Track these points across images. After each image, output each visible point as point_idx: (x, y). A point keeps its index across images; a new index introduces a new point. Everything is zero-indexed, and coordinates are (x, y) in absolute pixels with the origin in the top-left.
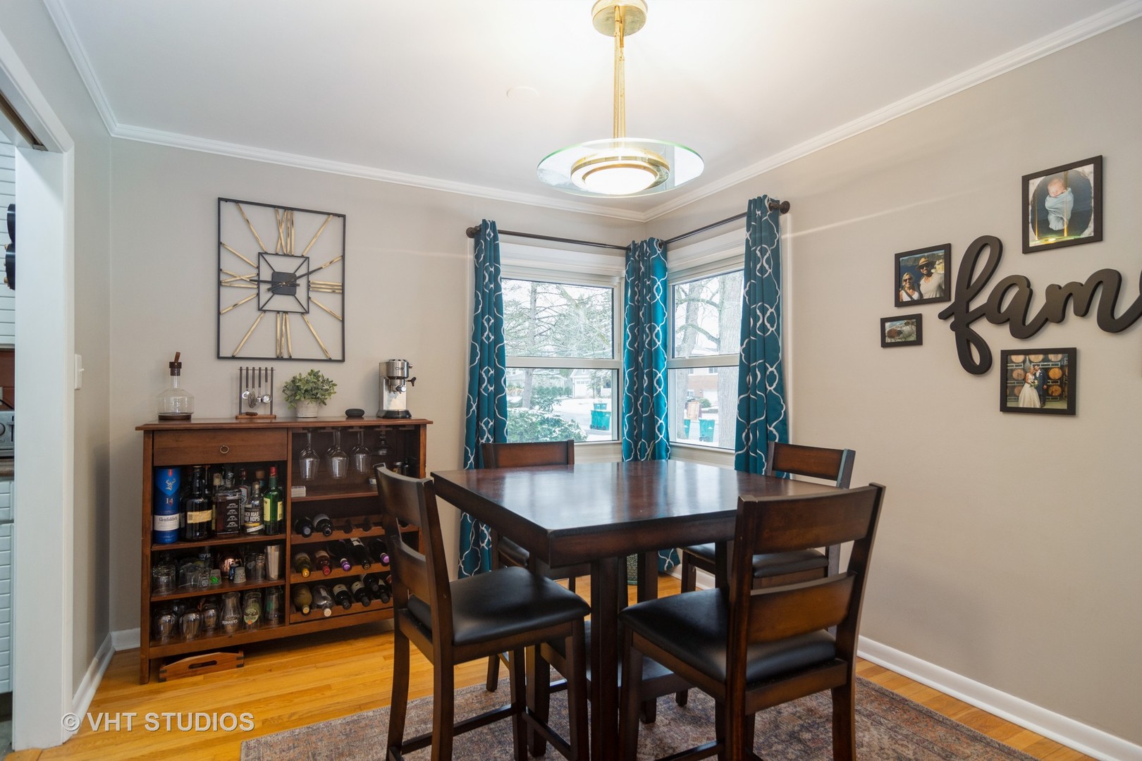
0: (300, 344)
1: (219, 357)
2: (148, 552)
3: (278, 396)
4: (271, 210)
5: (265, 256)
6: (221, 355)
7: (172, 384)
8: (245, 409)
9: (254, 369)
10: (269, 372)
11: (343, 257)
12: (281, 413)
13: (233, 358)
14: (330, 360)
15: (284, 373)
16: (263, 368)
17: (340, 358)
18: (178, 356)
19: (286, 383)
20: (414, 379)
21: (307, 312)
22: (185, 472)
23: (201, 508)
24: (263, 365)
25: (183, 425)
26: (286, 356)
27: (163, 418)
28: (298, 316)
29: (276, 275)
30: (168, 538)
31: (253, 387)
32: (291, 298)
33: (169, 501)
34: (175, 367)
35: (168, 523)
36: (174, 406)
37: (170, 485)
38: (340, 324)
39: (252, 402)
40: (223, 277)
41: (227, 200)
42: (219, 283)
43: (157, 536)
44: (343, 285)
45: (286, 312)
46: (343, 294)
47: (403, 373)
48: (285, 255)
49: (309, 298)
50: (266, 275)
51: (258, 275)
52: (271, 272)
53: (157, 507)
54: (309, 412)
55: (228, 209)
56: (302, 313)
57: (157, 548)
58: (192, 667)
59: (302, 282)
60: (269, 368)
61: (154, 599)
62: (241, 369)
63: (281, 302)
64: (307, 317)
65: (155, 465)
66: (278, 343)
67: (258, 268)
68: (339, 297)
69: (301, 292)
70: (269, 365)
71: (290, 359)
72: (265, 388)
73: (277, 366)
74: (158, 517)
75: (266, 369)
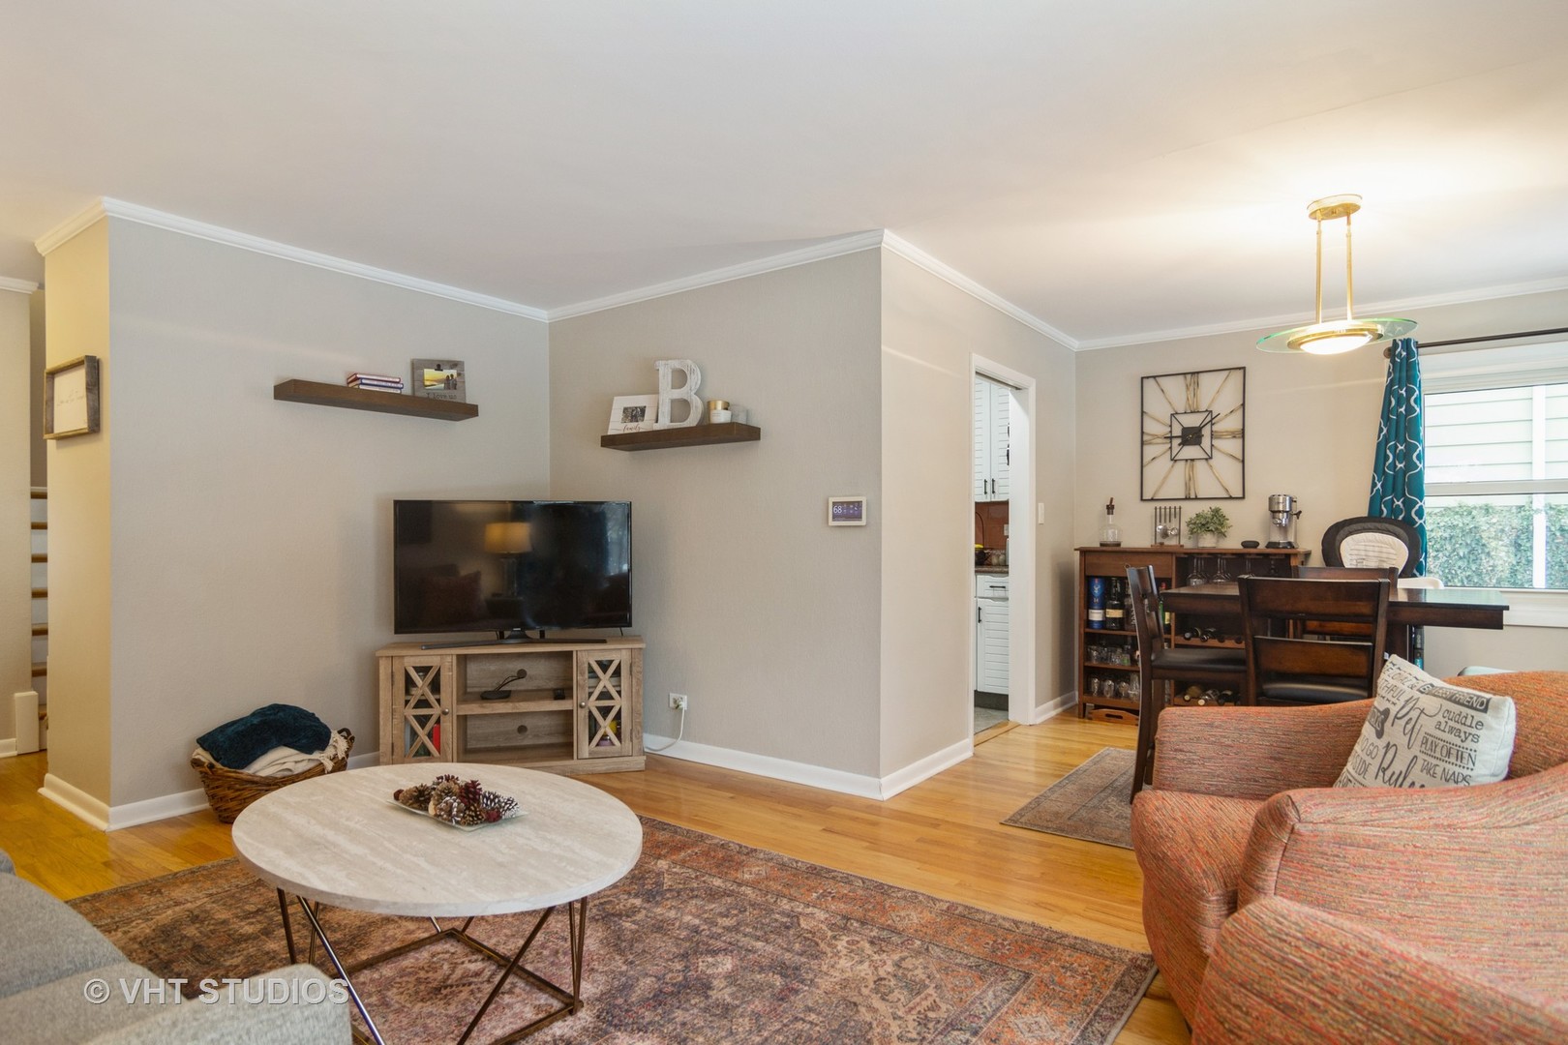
0: (1206, 485)
1: (1142, 500)
2: (1082, 632)
3: (1184, 529)
4: (1181, 377)
5: (1176, 416)
6: (1144, 498)
7: (1108, 520)
8: (1159, 540)
9: (1165, 508)
10: (1178, 510)
11: (1243, 405)
12: (1187, 543)
13: (1152, 500)
14: (1231, 498)
15: (1190, 510)
16: (1173, 507)
17: (1241, 496)
18: (1112, 500)
19: (1191, 518)
20: (1300, 512)
21: (1211, 458)
22: (1107, 581)
23: (1114, 607)
24: (1173, 504)
25: (1117, 549)
26: (1193, 496)
27: (1102, 545)
28: (1204, 462)
29: (1186, 431)
30: (1096, 626)
31: (1165, 522)
32: (1198, 447)
33: (1096, 600)
34: (1110, 508)
35: (1096, 615)
36: (1110, 537)
37: (1097, 590)
38: (1241, 465)
39: (1165, 534)
40: (1146, 438)
41: (1148, 378)
42: (1143, 443)
43: (1089, 623)
44: (1243, 430)
45: (1193, 460)
46: (1243, 437)
47: (1285, 506)
48: (1192, 412)
49: (1212, 445)
50: (1177, 431)
51: (1171, 432)
52: (1181, 428)
53: (1089, 605)
54: (1208, 542)
55: (1150, 384)
56: (1206, 459)
57: (1088, 630)
58: (1108, 715)
59: (1206, 432)
60: (1178, 507)
61: (1087, 664)
62: (1156, 508)
63: (1190, 451)
64: (1210, 461)
65: (1087, 574)
66: (1187, 487)
67: (1171, 426)
68: (1241, 440)
69: (1206, 441)
70: (1177, 504)
71: (1196, 498)
72: (1174, 524)
73: (1185, 505)
74: (1090, 611)
75: (1175, 508)
